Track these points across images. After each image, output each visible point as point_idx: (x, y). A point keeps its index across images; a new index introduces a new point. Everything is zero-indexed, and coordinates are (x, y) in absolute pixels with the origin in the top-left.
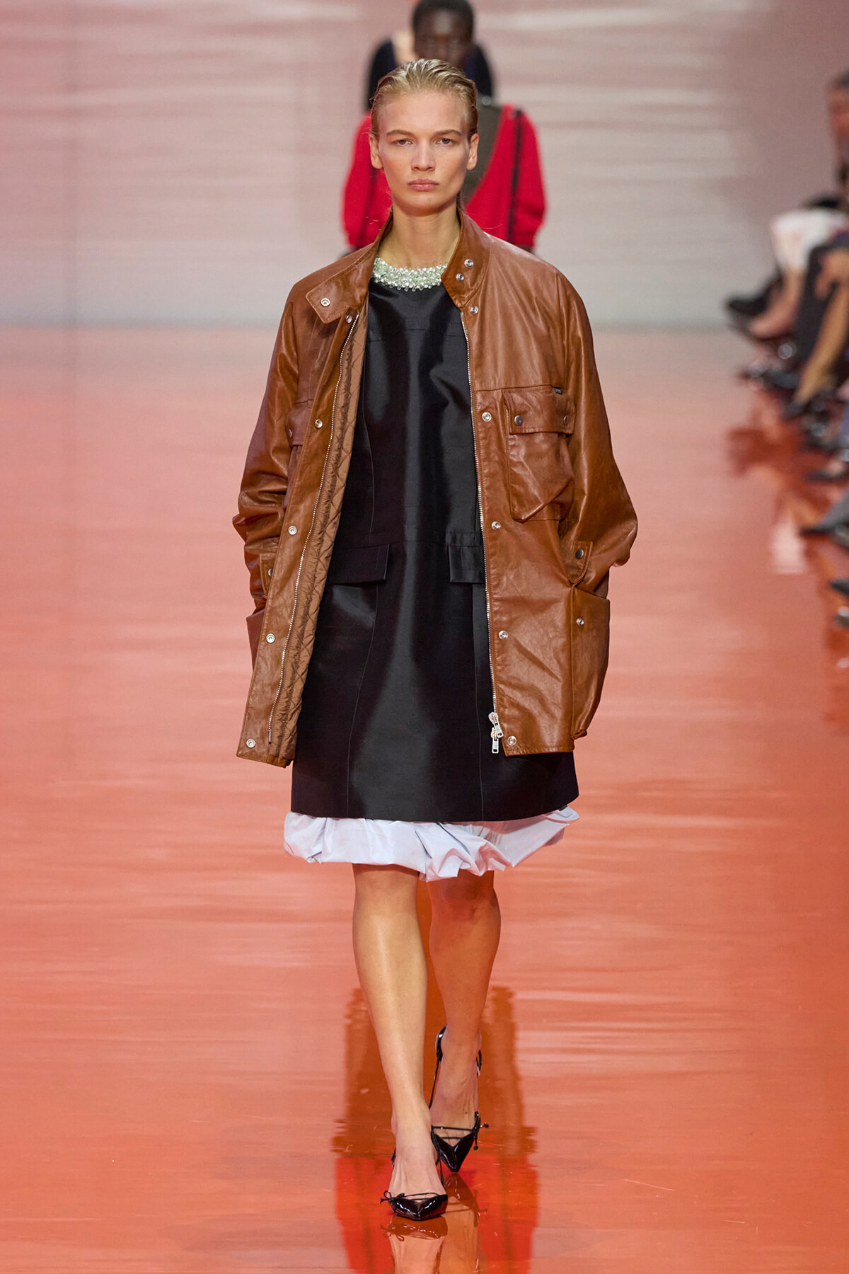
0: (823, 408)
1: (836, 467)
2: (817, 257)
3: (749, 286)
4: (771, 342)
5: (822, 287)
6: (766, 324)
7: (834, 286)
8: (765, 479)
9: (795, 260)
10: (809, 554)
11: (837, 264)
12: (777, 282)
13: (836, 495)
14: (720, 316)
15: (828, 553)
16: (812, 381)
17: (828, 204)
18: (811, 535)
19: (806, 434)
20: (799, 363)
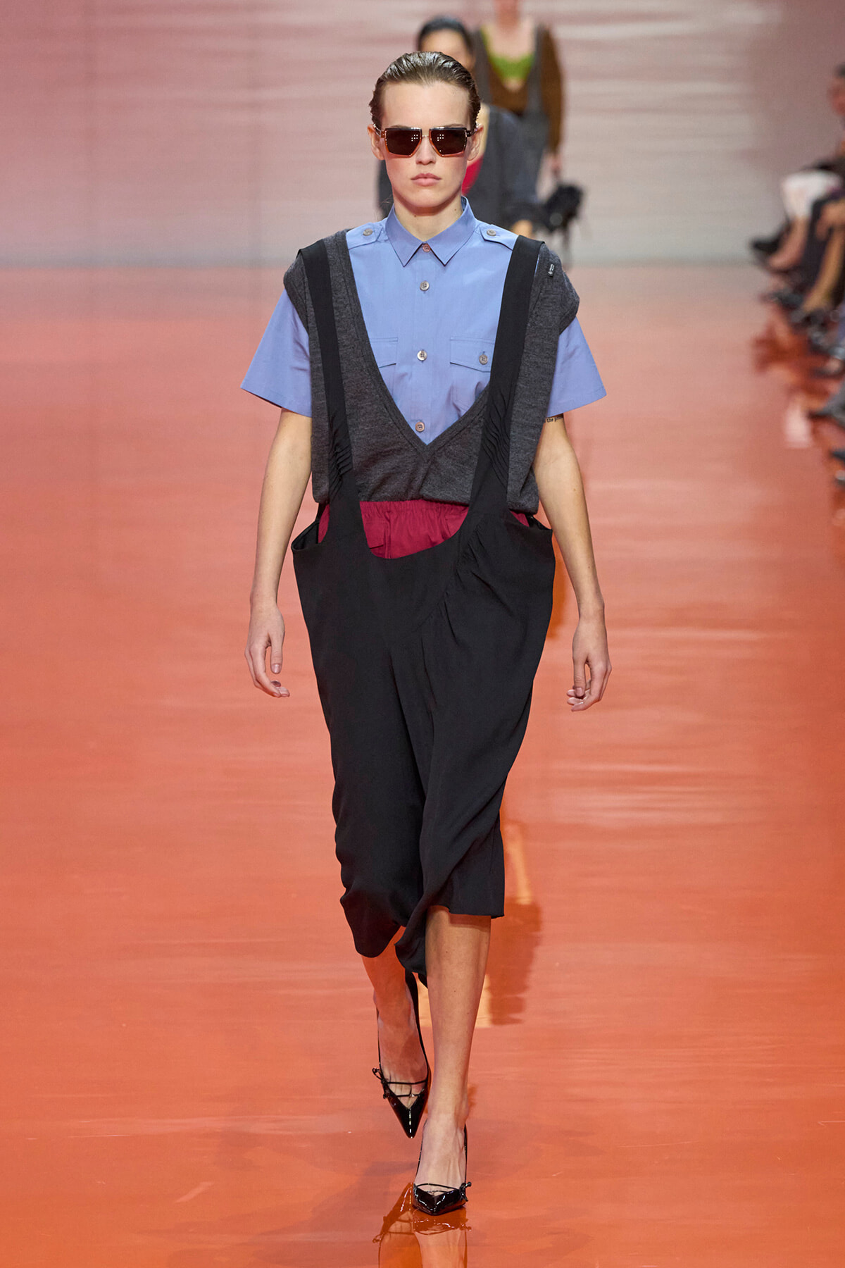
0: (823, 322)
1: (834, 365)
2: (818, 207)
3: (767, 229)
4: (784, 272)
5: (821, 231)
6: (782, 259)
7: (831, 231)
8: (781, 375)
9: (800, 209)
10: (815, 433)
11: (834, 213)
12: (788, 227)
13: (835, 388)
14: (745, 253)
15: (828, 431)
16: (816, 300)
17: (825, 167)
18: (815, 418)
19: (810, 341)
20: (803, 288)
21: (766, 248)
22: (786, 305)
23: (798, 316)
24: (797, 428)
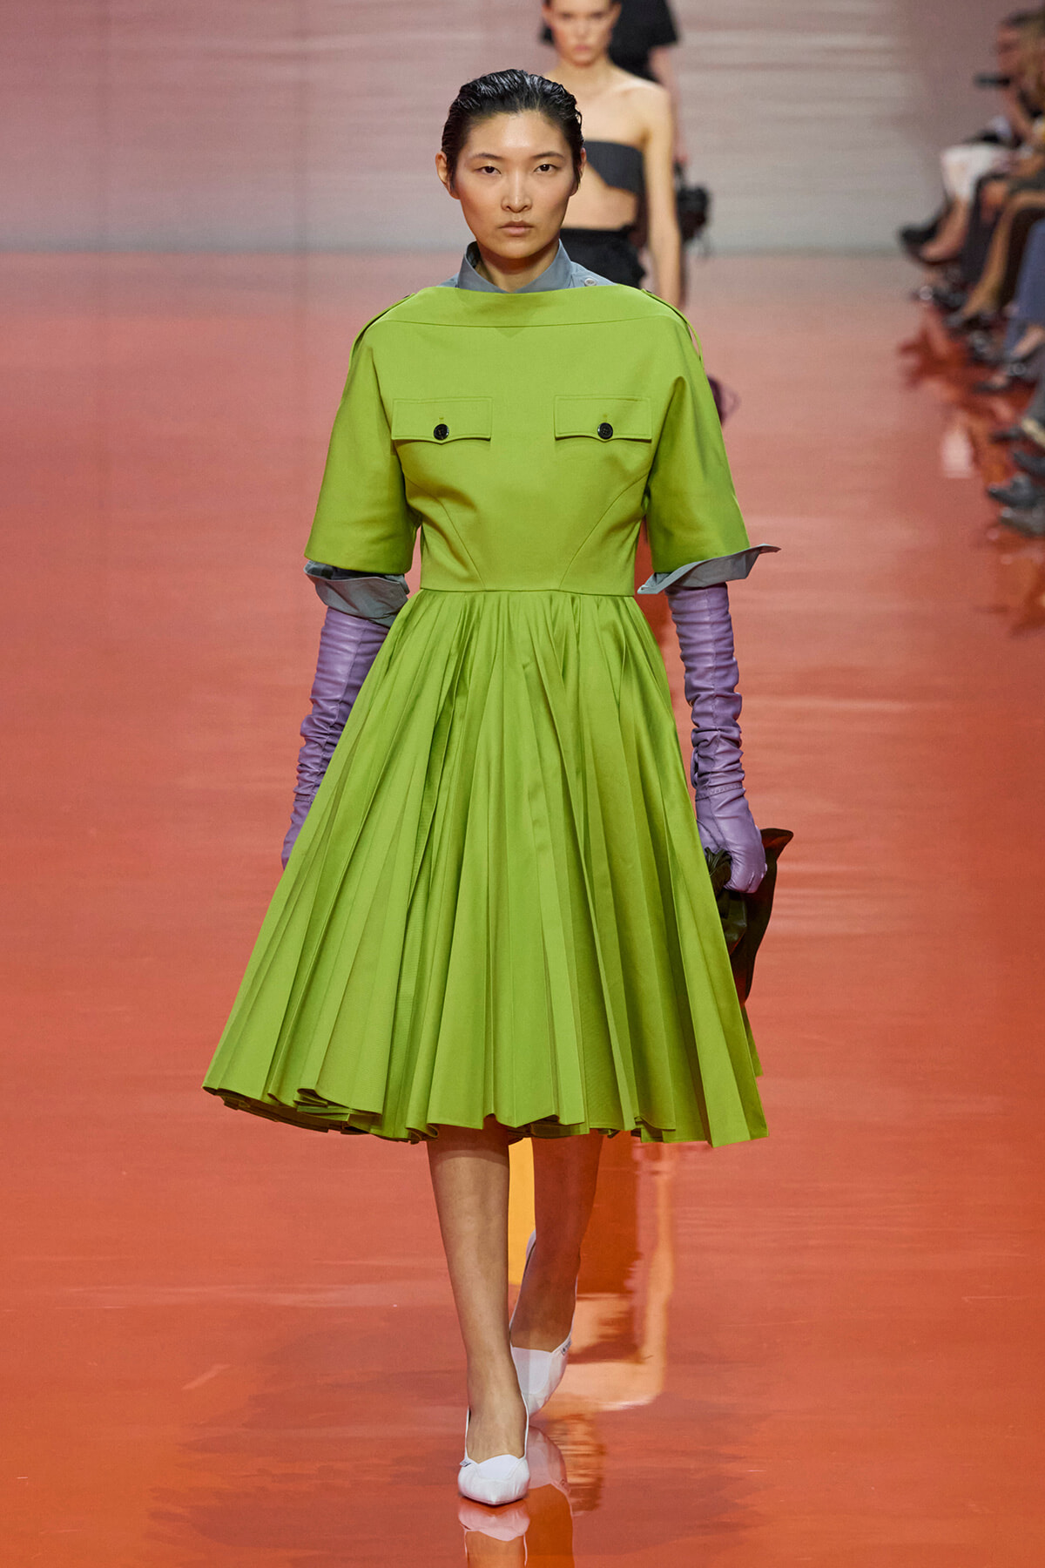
2: (981, 184)
3: (920, 216)
4: (940, 265)
5: (987, 217)
7: (998, 214)
8: (936, 390)
9: (963, 190)
10: (977, 460)
11: (998, 192)
12: (947, 210)
14: (894, 242)
16: (979, 301)
17: (991, 138)
18: (979, 441)
19: (972, 349)
20: (965, 285)
21: (915, 239)
22: (944, 305)
23: (956, 319)
24: (956, 453)
